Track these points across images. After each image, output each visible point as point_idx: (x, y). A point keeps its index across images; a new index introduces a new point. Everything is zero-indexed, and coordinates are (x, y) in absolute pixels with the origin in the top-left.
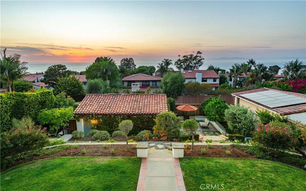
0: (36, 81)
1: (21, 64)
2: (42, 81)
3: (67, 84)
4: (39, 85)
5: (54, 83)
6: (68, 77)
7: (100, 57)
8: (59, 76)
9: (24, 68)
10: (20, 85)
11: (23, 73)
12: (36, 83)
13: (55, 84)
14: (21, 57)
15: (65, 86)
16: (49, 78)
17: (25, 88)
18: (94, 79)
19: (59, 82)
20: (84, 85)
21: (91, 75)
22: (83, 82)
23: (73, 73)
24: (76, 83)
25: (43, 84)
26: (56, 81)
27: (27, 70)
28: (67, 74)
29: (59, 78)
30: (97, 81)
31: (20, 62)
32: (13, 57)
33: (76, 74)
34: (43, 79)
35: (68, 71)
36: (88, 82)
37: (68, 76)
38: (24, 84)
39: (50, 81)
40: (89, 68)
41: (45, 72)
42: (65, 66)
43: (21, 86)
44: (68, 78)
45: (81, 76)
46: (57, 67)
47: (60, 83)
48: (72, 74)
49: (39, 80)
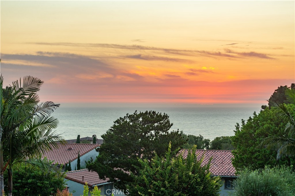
0: (74, 164)
1: (40, 109)
2: (91, 167)
3: (166, 182)
4: (81, 180)
5: (127, 175)
6: (173, 155)
7: (289, 86)
8: (143, 152)
9: (47, 122)
10: (28, 174)
11: (42, 138)
12: (74, 174)
13: (130, 180)
14: (42, 87)
15: (159, 188)
16: (113, 157)
17: (41, 187)
18: (263, 167)
19: (142, 172)
20: (226, 188)
21: (253, 153)
22: (223, 178)
23: (191, 142)
24: (199, 180)
25: (93, 178)
26: (133, 170)
27: (53, 130)
28: (170, 146)
29: (143, 158)
30: (275, 176)
31: (39, 104)
32: (22, 87)
33: (198, 148)
34: (95, 159)
35: (175, 134)
36: (239, 176)
37: (175, 152)
38: (40, 173)
39: (115, 169)
40: (247, 126)
41: (102, 136)
42: (166, 117)
43: (30, 181)
44: (173, 161)
45: (218, 154)
46: (141, 119)
47: (147, 176)
48: (187, 147)
49: (82, 164)
